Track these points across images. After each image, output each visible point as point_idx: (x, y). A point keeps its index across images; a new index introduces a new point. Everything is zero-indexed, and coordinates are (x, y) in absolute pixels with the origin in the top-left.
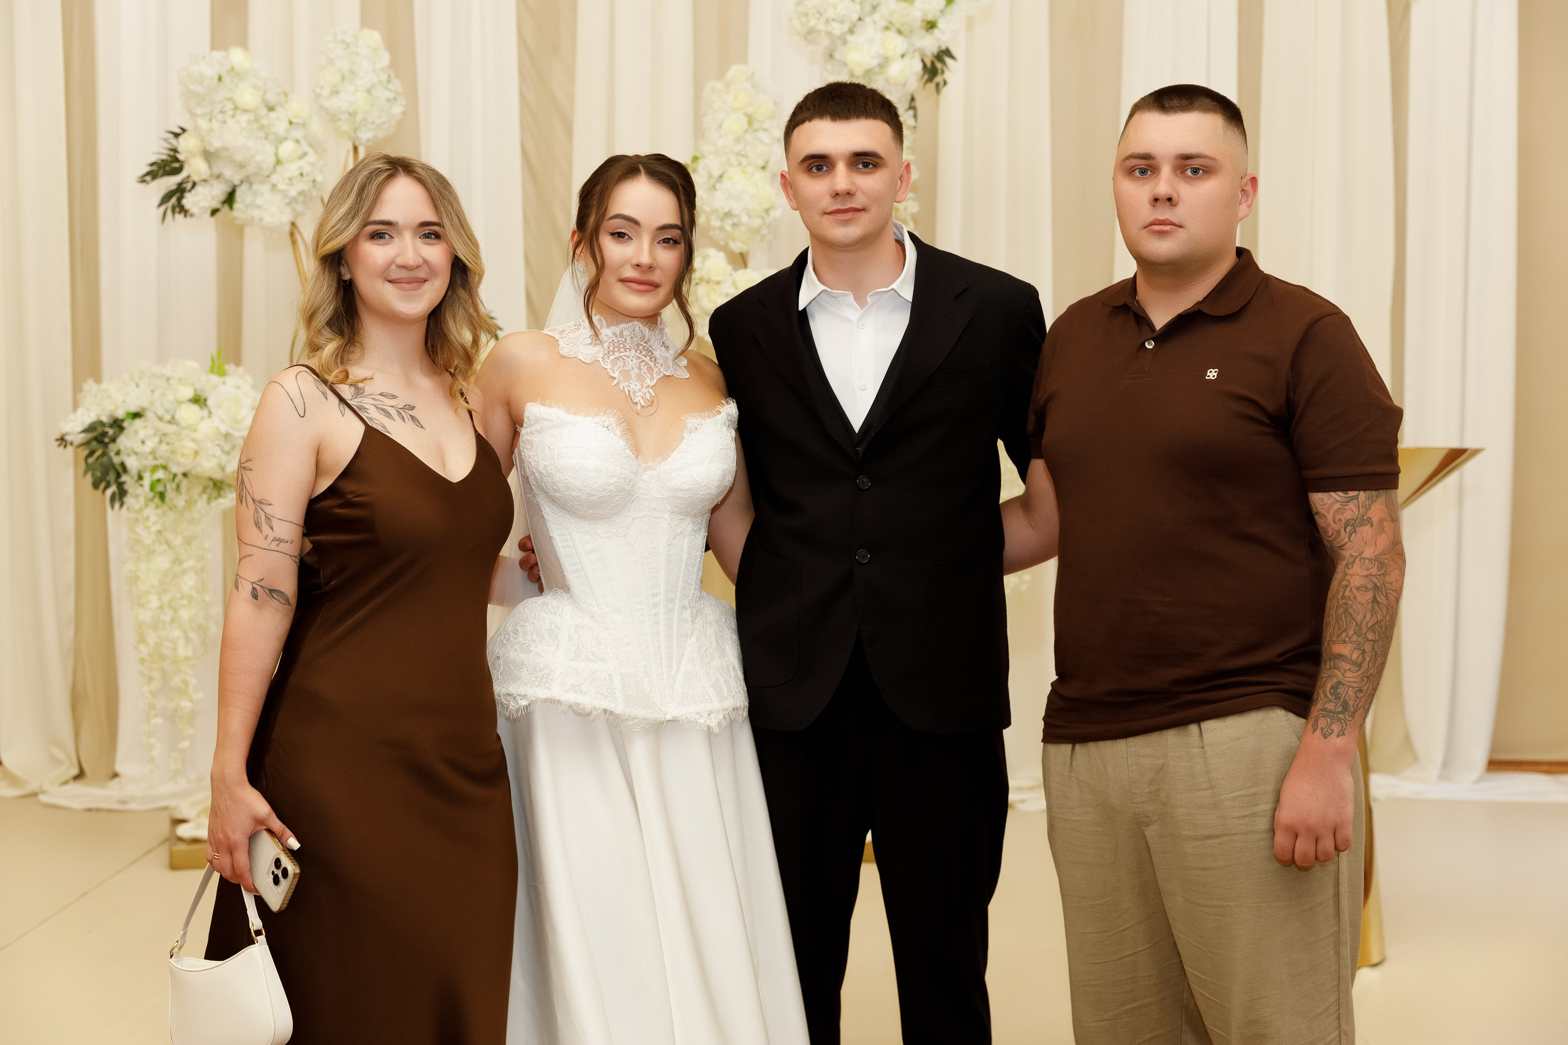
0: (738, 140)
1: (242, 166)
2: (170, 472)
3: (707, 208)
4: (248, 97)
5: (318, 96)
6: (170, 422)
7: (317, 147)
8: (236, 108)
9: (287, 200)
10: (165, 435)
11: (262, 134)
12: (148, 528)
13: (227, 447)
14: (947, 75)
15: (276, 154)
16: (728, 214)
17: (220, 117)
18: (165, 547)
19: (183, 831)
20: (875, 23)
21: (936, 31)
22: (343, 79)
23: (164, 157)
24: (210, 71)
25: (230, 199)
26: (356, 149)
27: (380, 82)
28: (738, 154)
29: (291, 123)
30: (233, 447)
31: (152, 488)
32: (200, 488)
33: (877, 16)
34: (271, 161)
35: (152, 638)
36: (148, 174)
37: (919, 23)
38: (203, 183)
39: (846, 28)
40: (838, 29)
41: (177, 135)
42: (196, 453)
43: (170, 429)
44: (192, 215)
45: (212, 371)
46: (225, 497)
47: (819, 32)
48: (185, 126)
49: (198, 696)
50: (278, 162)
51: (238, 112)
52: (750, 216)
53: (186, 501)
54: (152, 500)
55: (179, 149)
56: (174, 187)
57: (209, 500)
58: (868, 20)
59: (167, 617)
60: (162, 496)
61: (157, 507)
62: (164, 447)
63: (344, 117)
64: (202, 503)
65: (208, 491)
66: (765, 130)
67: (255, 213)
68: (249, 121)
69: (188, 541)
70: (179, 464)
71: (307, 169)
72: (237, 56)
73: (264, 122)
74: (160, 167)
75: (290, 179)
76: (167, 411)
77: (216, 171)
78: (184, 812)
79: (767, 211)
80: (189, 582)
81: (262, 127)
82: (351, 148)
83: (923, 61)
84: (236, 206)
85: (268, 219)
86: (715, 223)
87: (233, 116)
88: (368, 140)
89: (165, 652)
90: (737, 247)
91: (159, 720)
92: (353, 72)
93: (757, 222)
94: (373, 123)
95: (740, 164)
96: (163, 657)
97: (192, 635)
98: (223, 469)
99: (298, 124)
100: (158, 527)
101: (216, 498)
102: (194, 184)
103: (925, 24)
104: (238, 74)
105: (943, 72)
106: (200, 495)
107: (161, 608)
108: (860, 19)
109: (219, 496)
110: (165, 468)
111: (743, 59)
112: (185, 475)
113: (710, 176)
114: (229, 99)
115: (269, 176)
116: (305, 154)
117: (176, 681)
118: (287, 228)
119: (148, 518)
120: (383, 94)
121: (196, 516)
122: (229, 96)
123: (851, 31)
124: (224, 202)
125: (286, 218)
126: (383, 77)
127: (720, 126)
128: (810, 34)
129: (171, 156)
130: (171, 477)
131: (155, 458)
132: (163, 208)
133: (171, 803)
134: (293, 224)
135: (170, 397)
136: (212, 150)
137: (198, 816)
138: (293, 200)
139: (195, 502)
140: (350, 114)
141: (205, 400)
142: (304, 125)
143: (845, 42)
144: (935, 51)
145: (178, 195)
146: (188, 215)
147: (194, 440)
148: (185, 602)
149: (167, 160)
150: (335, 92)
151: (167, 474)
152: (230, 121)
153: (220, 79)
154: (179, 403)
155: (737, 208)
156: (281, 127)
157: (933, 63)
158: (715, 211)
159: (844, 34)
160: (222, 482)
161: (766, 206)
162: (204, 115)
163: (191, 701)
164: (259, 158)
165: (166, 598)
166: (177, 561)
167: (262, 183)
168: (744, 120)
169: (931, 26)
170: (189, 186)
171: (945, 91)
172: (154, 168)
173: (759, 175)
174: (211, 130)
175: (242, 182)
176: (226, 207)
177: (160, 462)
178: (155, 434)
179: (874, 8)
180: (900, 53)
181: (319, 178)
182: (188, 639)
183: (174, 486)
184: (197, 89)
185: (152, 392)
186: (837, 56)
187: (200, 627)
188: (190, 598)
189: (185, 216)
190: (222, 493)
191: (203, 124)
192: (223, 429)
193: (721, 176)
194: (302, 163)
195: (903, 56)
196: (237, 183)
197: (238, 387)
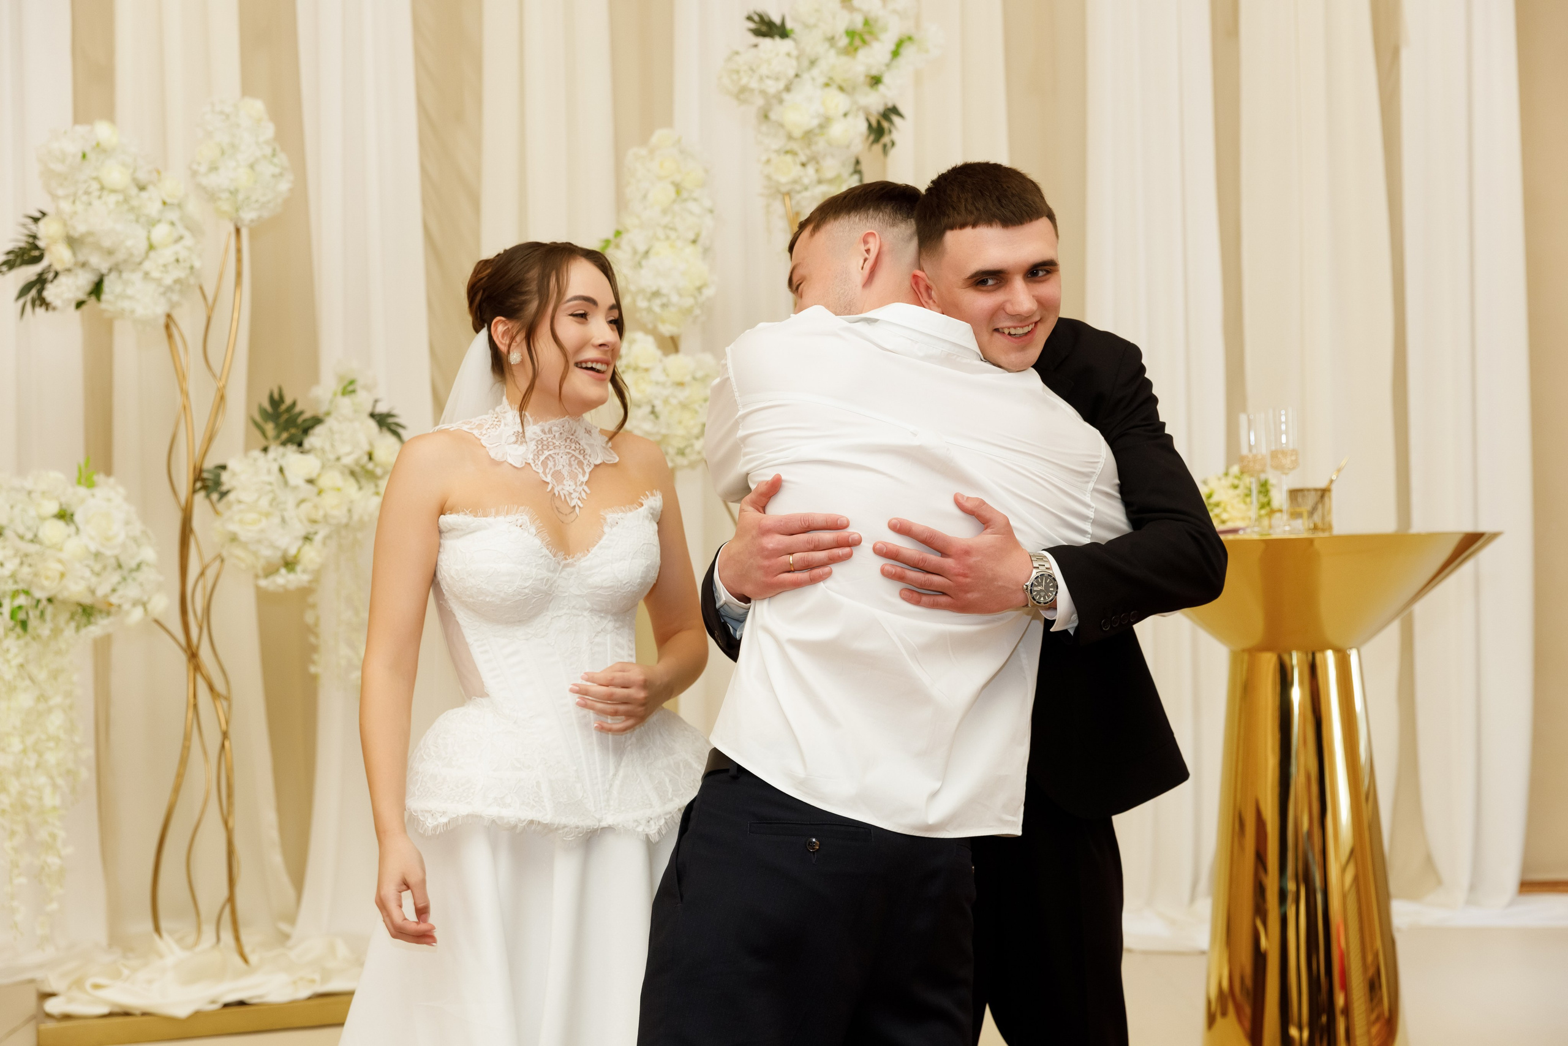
0: (665, 212)
1: (110, 252)
2: (33, 598)
3: (632, 288)
4: (116, 175)
5: (195, 174)
6: (32, 541)
7: (194, 229)
8: (102, 188)
9: (162, 290)
10: (26, 555)
11: (132, 217)
12: (8, 661)
13: (97, 567)
14: (896, 136)
15: (149, 239)
16: (656, 294)
17: (85, 198)
18: (27, 682)
19: (52, 1006)
20: (813, 79)
21: (881, 87)
22: (223, 153)
23: (22, 245)
24: (72, 147)
25: (97, 289)
26: (238, 231)
27: (265, 157)
28: (666, 227)
29: (164, 203)
30: (105, 568)
31: (13, 616)
32: (67, 615)
33: (815, 72)
34: (143, 246)
35: (14, 786)
36: (5, 263)
37: (862, 79)
38: (66, 272)
39: (781, 85)
40: (772, 87)
41: (36, 220)
42: (62, 575)
43: (32, 548)
44: (54, 309)
45: (79, 482)
46: (96, 624)
47: (752, 90)
48: (45, 210)
49: (68, 851)
50: (151, 247)
51: (105, 193)
52: (680, 295)
53: (52, 630)
54: (12, 629)
55: (39, 235)
56: (34, 278)
57: (78, 629)
58: (806, 76)
59: (31, 761)
60: (24, 624)
61: (18, 637)
62: (26, 570)
63: (225, 195)
64: (69, 631)
65: (77, 617)
66: (695, 200)
67: (126, 304)
68: (117, 203)
69: (55, 675)
70: (43, 588)
71: (183, 254)
72: (103, 131)
73: (135, 203)
74: (17, 256)
75: (165, 266)
76: (29, 529)
77: (81, 258)
78: (52, 985)
79: (699, 289)
80: (56, 722)
81: (132, 209)
82: (232, 229)
83: (868, 120)
84: (104, 297)
85: (140, 311)
86: (642, 304)
87: (100, 197)
88: (252, 221)
89: (29, 801)
90: (666, 329)
91: (23, 880)
92: (233, 146)
93: (688, 302)
94: (257, 201)
95: (668, 238)
96: (26, 808)
97: (60, 781)
98: (93, 592)
99: (172, 205)
100: (19, 660)
101: (85, 626)
102: (57, 274)
103: (868, 80)
104: (104, 151)
105: (890, 131)
106: (67, 623)
107: (24, 751)
108: (797, 76)
109: (89, 623)
110: (27, 593)
111: (669, 122)
112: (50, 600)
113: (635, 252)
114: (96, 179)
115: (140, 263)
116: (181, 238)
117: (43, 834)
118: (162, 321)
119: (8, 650)
120: (267, 170)
121: (63, 646)
122: (94, 174)
123: (788, 89)
124: (91, 293)
125: (161, 310)
126: (268, 151)
127: (645, 197)
128: (742, 94)
129: (31, 244)
130: (34, 603)
131: (16, 582)
132: (21, 301)
133: (38, 975)
134: (169, 316)
135: (32, 512)
136: (76, 235)
137: (69, 988)
138: (169, 289)
139: (62, 631)
140: (231, 193)
141: (72, 515)
142: (180, 206)
143: (781, 101)
144: (881, 109)
145: (38, 286)
146: (50, 309)
147: (60, 561)
148: (51, 744)
149: (25, 248)
150: (213, 168)
151: (30, 600)
152: (97, 203)
153: (84, 156)
154: (43, 519)
155: (665, 286)
156: (153, 208)
157: (879, 123)
158: (641, 291)
159: (779, 93)
160: (92, 607)
161: (698, 284)
162: (66, 197)
163: (60, 857)
164: (129, 243)
165: (30, 740)
166: (42, 697)
167: (133, 271)
168: (671, 191)
169: (875, 81)
170: (50, 276)
171: (893, 153)
172: (11, 257)
173: (690, 250)
174: (75, 213)
175: (110, 270)
176: (93, 298)
177: (21, 586)
178: (15, 555)
179: (813, 63)
180: (842, 112)
181: (197, 264)
182: (55, 787)
183: (38, 613)
184: (58, 167)
185: (12, 507)
186: (773, 116)
187: (69, 772)
188: (57, 740)
189: (47, 309)
190: (92, 619)
191: (66, 206)
192: (93, 547)
193: (647, 253)
194: (178, 247)
195: (845, 115)
196: (104, 271)
197: (109, 500)
